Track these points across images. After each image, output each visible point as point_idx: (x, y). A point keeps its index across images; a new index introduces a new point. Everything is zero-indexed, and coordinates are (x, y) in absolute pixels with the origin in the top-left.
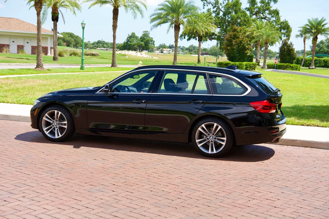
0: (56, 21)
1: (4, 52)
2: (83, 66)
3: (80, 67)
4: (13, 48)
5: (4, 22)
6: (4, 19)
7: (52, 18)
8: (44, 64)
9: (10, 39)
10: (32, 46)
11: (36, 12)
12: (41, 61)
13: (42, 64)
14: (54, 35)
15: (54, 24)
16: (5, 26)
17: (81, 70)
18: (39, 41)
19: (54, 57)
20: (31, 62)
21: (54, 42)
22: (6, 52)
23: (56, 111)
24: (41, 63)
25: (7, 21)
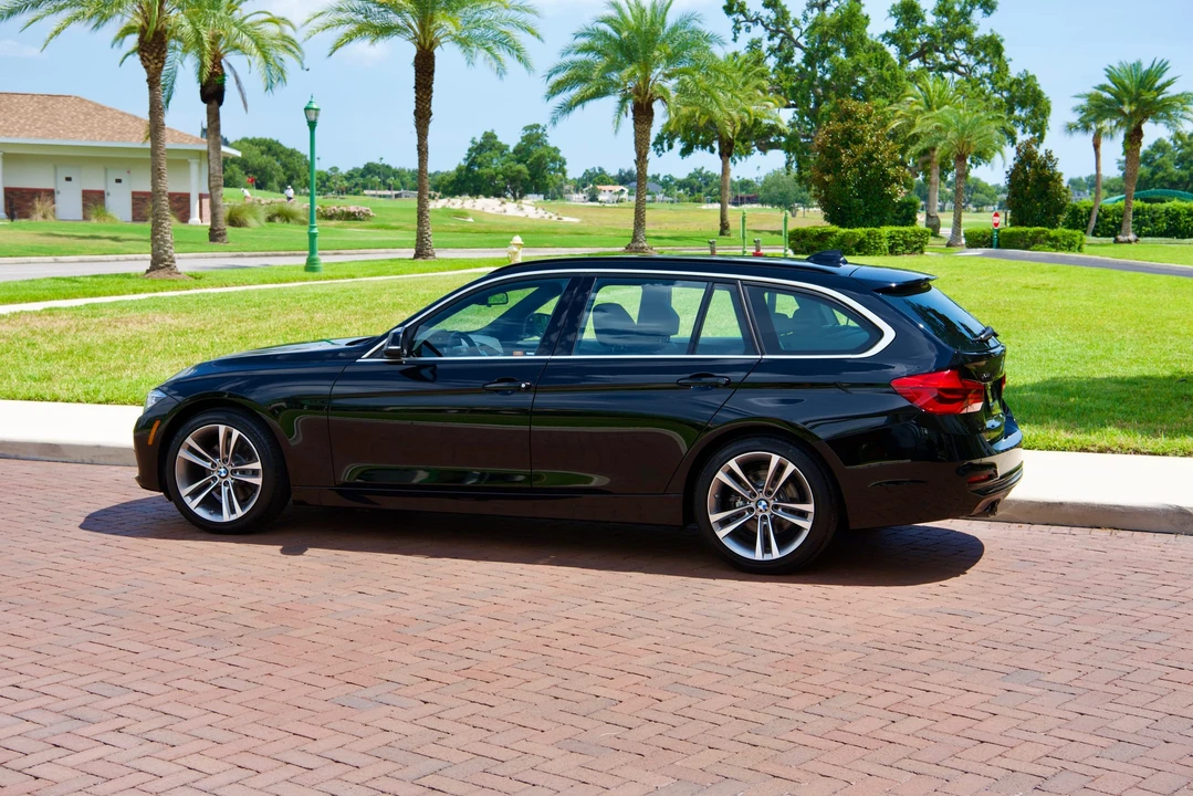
0: (215, 103)
1: (38, 217)
2: (314, 260)
3: (302, 261)
4: (69, 201)
5: (34, 110)
6: (32, 98)
7: (202, 92)
8: (175, 255)
9: (56, 168)
10: (134, 193)
11: (144, 75)
12: (169, 245)
13: (170, 257)
14: (211, 151)
15: (209, 113)
16: (38, 126)
17: (309, 274)
18: (157, 174)
19: (211, 229)
20: (132, 250)
21: (210, 175)
22: (44, 217)
23: (222, 429)
24: (166, 252)
25: (46, 108)
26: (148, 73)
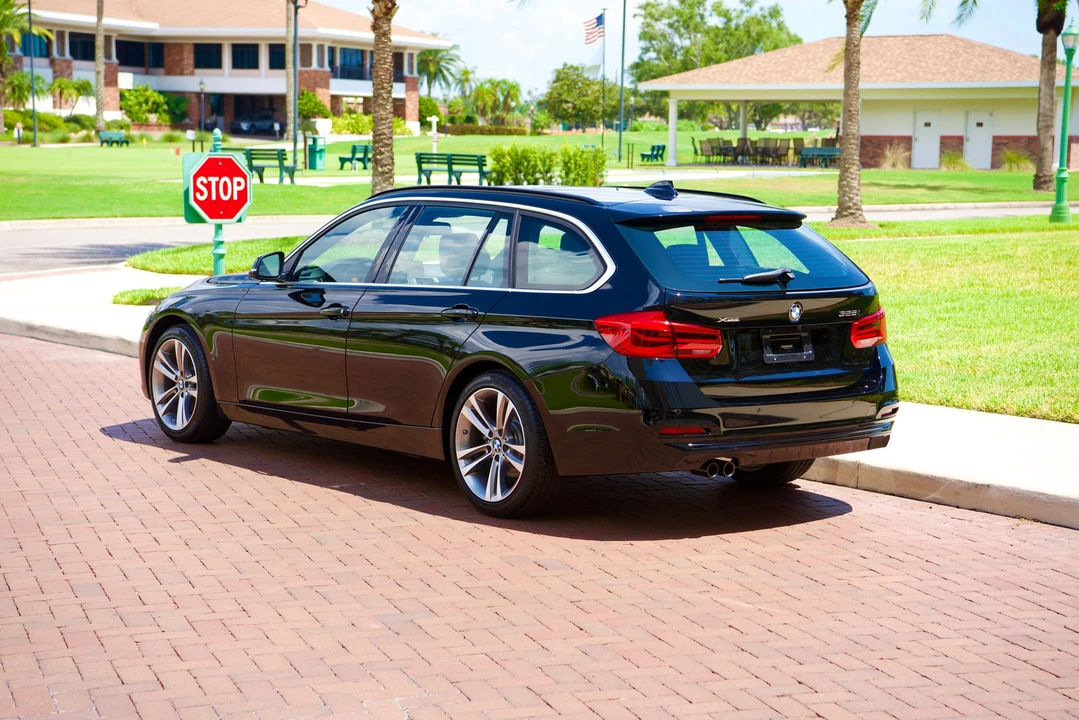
0: (1052, 32)
4: (927, 148)
5: (901, 53)
6: (903, 40)
7: (1039, 22)
9: (915, 113)
10: (995, 138)
12: (855, 191)
13: (855, 204)
14: (1043, 88)
15: (1044, 44)
16: (900, 68)
17: (1052, 225)
18: (849, 115)
19: (1037, 176)
21: (1039, 114)
22: (894, 165)
25: (913, 49)
26: (847, 8)
